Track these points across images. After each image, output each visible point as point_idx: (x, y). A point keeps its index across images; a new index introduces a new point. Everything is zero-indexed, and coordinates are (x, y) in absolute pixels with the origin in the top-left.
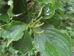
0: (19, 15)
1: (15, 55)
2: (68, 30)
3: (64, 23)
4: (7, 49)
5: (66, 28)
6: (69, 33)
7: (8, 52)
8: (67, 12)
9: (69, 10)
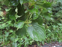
0: (20, 16)
1: (15, 43)
2: (59, 26)
3: (56, 20)
4: (9, 38)
5: (58, 24)
6: (60, 29)
7: (9, 40)
8: (60, 11)
9: (61, 9)
